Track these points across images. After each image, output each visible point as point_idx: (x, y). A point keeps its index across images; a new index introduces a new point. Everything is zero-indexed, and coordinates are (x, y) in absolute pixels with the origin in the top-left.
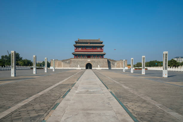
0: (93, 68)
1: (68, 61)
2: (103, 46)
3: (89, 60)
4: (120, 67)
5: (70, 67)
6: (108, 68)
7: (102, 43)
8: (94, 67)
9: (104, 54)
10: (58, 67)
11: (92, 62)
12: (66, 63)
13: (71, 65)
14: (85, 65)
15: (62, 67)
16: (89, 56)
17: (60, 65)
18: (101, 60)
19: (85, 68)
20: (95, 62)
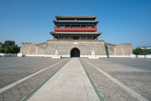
0: (81, 56)
1: (45, 45)
2: (96, 23)
3: (76, 44)
4: (122, 54)
5: (46, 53)
6: (106, 56)
7: (94, 19)
8: (83, 54)
9: (99, 35)
10: (30, 53)
11: (80, 46)
12: (42, 48)
13: (47, 51)
14: (69, 51)
15: (35, 54)
16: (75, 37)
17: (32, 51)
18: (94, 43)
19: (69, 56)
20: (84, 46)
